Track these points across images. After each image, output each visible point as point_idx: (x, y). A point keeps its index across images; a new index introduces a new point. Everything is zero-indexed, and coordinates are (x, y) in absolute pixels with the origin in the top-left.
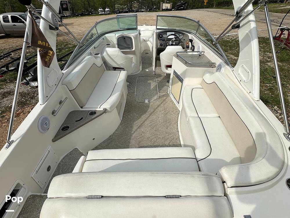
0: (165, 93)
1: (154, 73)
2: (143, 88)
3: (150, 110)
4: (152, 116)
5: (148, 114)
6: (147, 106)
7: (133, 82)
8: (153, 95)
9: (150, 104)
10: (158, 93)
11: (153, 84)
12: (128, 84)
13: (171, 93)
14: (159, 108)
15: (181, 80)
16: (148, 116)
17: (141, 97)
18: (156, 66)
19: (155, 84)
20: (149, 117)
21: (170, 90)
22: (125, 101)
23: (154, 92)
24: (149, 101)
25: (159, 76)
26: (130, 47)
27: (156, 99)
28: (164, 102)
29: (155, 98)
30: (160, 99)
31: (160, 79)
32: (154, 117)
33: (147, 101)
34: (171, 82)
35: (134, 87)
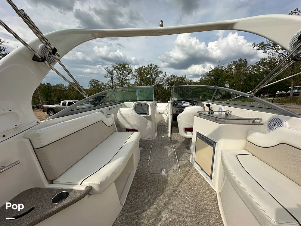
0: (186, 162)
1: (170, 139)
2: (159, 154)
3: (169, 188)
4: (173, 199)
5: (166, 194)
6: (165, 181)
7: (148, 147)
8: (172, 164)
9: (169, 178)
10: (178, 161)
11: (170, 150)
12: (142, 149)
13: (194, 162)
14: (182, 185)
15: (212, 144)
16: (167, 198)
17: (156, 166)
18: (172, 132)
19: (173, 151)
20: (168, 201)
21: (193, 158)
22: (135, 171)
23: (172, 160)
24: (167, 173)
25: (176, 142)
26: (146, 112)
27: (176, 170)
28: (188, 176)
29: (175, 168)
30: (181, 170)
31: (177, 145)
32: (175, 202)
33: (163, 173)
34: (194, 147)
35: (148, 154)
